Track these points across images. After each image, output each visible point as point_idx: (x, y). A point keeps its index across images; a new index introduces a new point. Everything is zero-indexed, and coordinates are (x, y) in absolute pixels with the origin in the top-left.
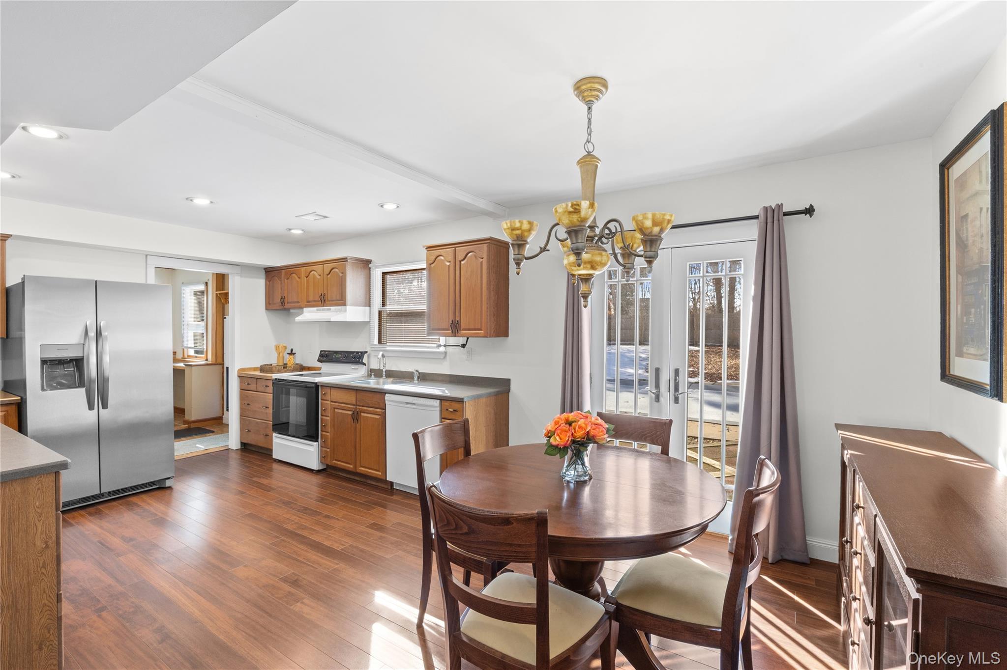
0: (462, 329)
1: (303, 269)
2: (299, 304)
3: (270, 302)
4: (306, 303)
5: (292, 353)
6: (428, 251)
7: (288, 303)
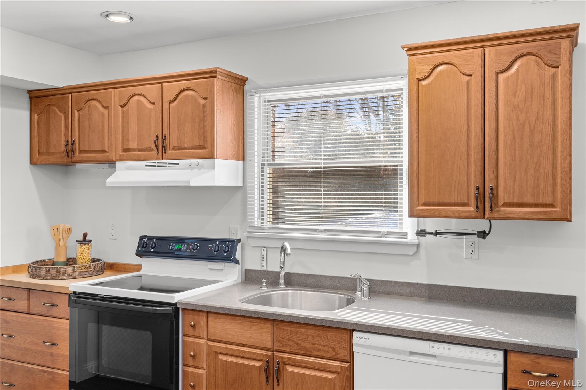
0: (501, 202)
1: (115, 93)
2: (107, 154)
3: (41, 151)
4: (121, 153)
5: (85, 241)
6: (410, 55)
7: (80, 152)
